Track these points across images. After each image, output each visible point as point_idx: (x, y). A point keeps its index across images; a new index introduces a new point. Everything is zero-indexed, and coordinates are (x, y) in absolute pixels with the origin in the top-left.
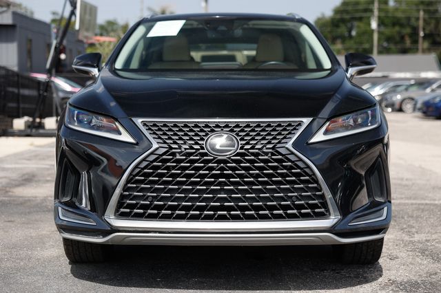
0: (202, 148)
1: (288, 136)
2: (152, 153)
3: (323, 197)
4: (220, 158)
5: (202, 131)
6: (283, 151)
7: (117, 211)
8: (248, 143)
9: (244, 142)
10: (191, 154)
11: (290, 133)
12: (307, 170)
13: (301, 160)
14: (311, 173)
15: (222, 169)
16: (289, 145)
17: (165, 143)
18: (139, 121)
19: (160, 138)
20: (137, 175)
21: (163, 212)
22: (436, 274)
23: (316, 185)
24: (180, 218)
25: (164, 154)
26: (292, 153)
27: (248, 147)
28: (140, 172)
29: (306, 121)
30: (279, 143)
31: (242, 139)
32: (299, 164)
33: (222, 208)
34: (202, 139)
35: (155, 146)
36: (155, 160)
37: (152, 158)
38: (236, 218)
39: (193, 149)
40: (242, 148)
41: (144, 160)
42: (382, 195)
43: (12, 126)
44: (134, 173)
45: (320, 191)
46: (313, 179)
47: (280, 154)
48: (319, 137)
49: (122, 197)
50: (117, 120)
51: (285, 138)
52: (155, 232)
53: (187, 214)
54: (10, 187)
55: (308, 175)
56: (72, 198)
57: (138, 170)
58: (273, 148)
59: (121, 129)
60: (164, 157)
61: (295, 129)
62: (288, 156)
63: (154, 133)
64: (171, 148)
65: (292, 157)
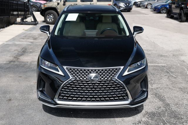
0: (87, 79)
1: (116, 74)
2: (70, 80)
3: (127, 93)
4: (93, 82)
5: (87, 72)
6: (114, 80)
7: (58, 97)
8: (102, 77)
9: (101, 77)
10: (83, 81)
11: (116, 73)
12: (122, 85)
13: (120, 82)
14: (123, 86)
15: (93, 86)
16: (116, 78)
17: (74, 77)
18: (65, 67)
19: (72, 75)
20: (65, 87)
21: (74, 98)
22: (160, 108)
23: (124, 90)
24: (79, 101)
25: (74, 81)
26: (117, 80)
27: (102, 79)
28: (66, 86)
29: (122, 67)
30: (113, 77)
31: (100, 76)
32: (119, 83)
33: (93, 98)
34: (87, 76)
35: (71, 78)
36: (71, 83)
37: (70, 81)
38: (98, 101)
39: (84, 79)
40: (100, 79)
41: (67, 82)
42: (145, 88)
43: (16, 21)
44: (64, 86)
45: (126, 91)
46: (123, 88)
47: (113, 81)
48: (126, 73)
49: (60, 93)
50: (57, 66)
51: (115, 75)
52: (71, 105)
53: (82, 99)
54: (19, 56)
55: (122, 87)
56: (43, 89)
57: (65, 85)
58: (111, 79)
59: (59, 69)
60: (74, 82)
61: (118, 71)
62: (116, 81)
63: (70, 73)
64: (76, 79)
65: (117, 82)
